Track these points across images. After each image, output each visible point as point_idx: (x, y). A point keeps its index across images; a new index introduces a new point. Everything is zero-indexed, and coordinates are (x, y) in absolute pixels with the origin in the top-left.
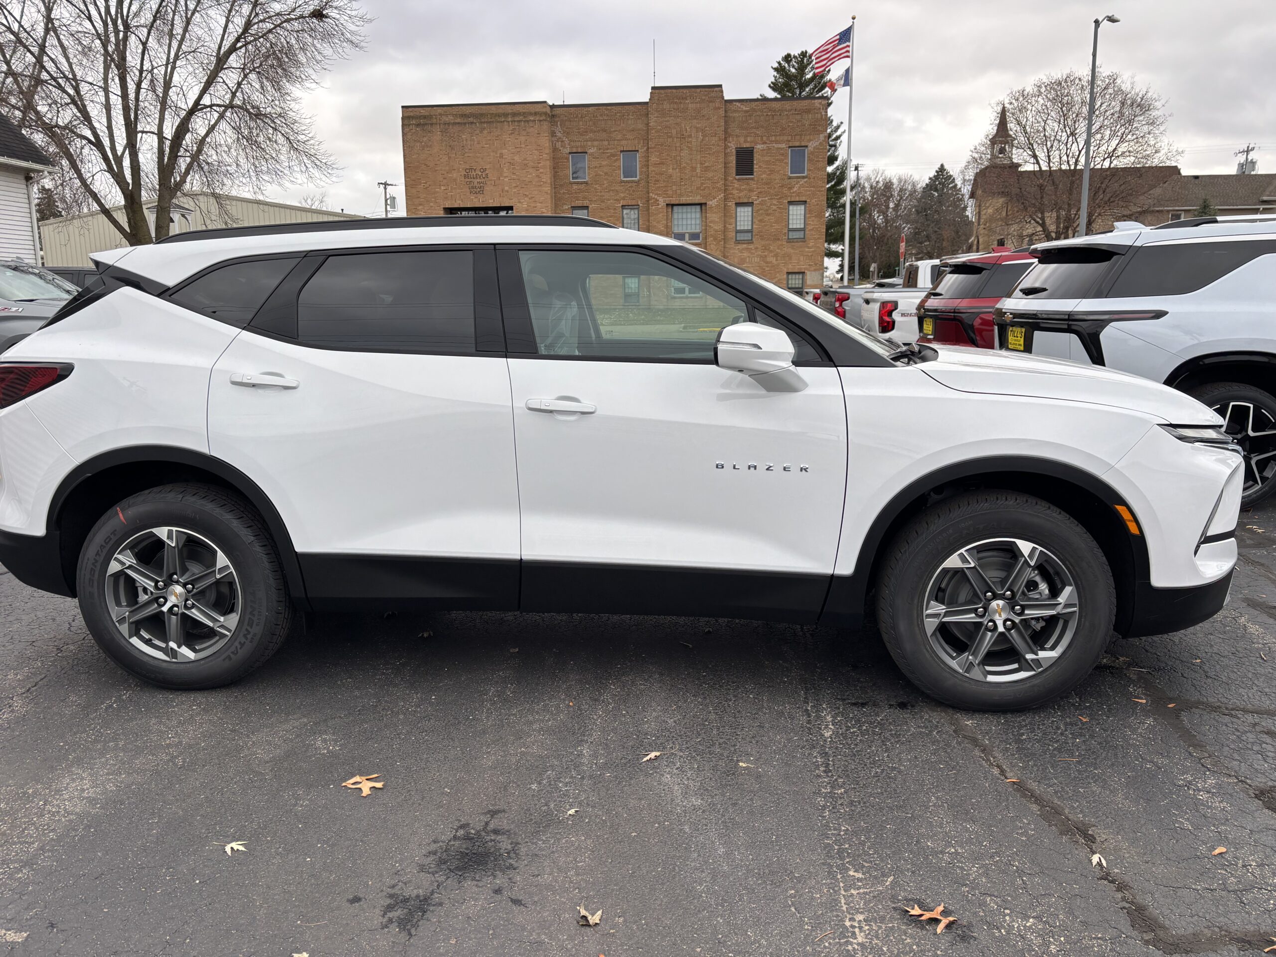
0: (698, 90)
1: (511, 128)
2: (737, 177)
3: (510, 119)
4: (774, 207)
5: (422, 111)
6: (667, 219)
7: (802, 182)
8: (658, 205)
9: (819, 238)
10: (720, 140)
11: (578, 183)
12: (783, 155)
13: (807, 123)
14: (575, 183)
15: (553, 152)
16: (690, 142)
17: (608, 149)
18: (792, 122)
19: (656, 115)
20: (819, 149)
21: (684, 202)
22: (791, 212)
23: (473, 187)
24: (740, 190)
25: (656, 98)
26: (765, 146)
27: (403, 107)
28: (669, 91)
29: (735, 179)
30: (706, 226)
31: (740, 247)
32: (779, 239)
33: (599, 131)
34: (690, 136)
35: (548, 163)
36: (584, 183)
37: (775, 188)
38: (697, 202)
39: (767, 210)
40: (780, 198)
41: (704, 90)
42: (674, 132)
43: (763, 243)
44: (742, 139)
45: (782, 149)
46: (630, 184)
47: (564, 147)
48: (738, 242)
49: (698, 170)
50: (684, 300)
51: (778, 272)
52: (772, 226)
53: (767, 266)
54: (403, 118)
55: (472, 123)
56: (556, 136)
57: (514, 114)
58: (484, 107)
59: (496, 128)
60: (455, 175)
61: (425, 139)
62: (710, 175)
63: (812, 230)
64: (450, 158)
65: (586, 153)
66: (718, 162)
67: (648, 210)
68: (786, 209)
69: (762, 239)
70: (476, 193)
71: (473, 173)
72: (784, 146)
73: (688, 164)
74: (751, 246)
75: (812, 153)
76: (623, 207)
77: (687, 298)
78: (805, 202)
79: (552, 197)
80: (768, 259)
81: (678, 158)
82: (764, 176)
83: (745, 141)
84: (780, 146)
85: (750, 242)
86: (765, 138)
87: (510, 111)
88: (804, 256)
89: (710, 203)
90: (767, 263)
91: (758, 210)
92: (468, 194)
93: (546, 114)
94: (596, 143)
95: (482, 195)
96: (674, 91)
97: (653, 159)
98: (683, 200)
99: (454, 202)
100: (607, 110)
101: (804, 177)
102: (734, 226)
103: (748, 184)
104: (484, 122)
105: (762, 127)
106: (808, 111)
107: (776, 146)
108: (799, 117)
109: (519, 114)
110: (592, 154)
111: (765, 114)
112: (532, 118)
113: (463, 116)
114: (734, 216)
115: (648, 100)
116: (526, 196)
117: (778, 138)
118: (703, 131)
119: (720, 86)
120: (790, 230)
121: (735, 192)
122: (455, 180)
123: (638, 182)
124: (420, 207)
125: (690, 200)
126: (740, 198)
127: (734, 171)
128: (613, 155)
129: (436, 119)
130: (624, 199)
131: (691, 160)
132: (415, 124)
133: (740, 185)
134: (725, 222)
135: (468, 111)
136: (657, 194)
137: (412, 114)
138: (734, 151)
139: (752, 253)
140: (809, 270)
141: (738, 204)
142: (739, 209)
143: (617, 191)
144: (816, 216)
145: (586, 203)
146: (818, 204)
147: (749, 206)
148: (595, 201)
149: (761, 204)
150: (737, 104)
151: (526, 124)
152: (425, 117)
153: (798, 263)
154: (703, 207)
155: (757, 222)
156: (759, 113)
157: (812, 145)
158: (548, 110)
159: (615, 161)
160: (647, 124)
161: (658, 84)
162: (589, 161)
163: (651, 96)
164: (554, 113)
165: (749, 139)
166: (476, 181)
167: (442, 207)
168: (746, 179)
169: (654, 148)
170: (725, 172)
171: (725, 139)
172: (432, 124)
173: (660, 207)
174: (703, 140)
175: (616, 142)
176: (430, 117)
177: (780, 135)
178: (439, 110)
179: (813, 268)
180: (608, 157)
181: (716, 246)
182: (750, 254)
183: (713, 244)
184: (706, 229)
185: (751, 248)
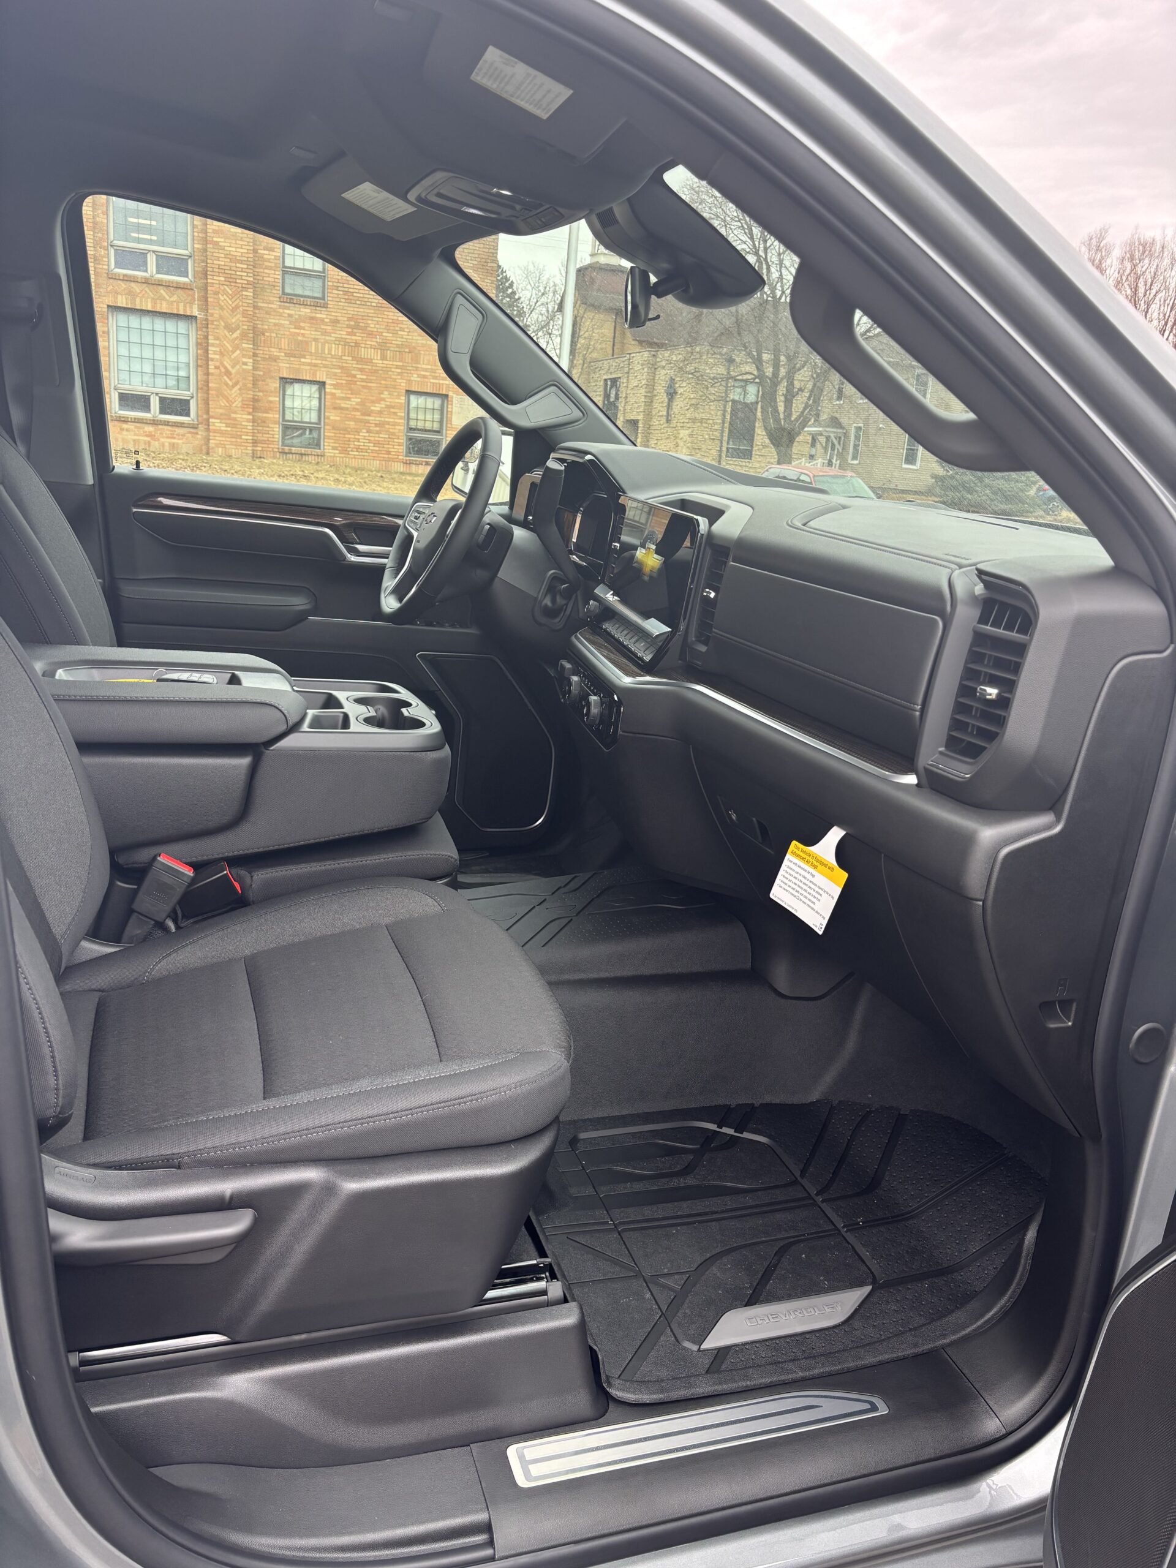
30: (206, 242)
31: (292, 311)
43: (352, 309)
48: (289, 299)
50: (150, 429)
51: (386, 387)
53: (361, 370)
69: (349, 301)
74: (322, 315)
77: (155, 422)
80: (363, 353)
85: (320, 302)
90: (360, 360)
139: (324, 333)
181: (232, 297)
182: (317, 335)
183: (225, 293)
184: (205, 250)
185: (322, 320)
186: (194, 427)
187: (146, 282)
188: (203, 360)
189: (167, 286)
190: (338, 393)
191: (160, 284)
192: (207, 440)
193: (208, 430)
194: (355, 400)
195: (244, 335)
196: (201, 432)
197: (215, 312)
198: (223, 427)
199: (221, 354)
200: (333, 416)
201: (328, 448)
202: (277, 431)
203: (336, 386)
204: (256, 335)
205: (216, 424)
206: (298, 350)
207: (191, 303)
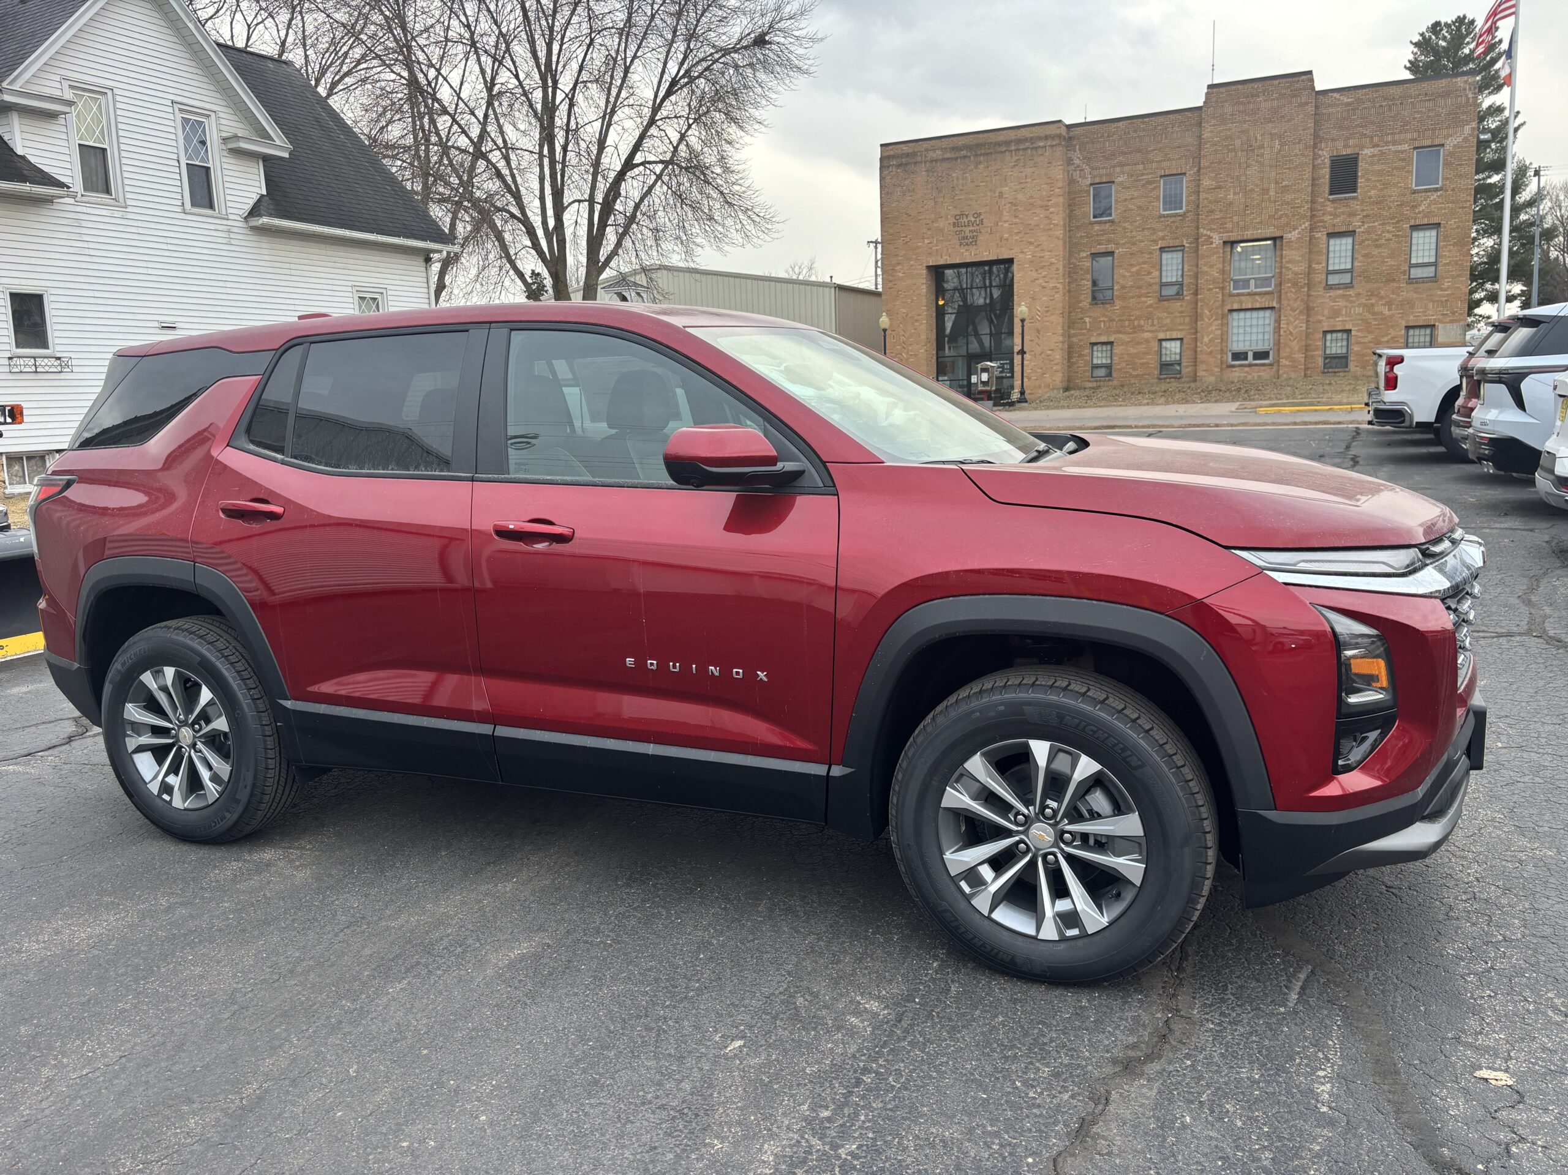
0: (1276, 82)
1: (1015, 158)
2: (1331, 197)
3: (1013, 148)
4: (1388, 236)
5: (904, 147)
6: (1224, 262)
7: (1434, 196)
8: (1212, 243)
9: (1459, 276)
10: (1306, 147)
11: (1100, 223)
12: (1403, 160)
13: (1444, 112)
14: (1096, 223)
15: (1069, 184)
16: (1262, 155)
17: (1143, 175)
18: (1418, 112)
19: (1213, 122)
20: (1462, 147)
21: (1249, 237)
22: (1414, 241)
23: (964, 238)
24: (1336, 216)
25: (1214, 99)
26: (1375, 151)
27: (882, 145)
28: (1233, 87)
29: (1329, 200)
30: (1281, 267)
31: (1332, 293)
32: (1394, 280)
33: (1131, 152)
34: (1262, 147)
35: (1061, 199)
36: (1109, 221)
37: (1390, 208)
38: (1268, 235)
39: (1377, 240)
40: (1398, 222)
41: (1284, 80)
42: (1238, 143)
43: (1369, 286)
44: (1340, 144)
45: (1402, 152)
46: (1173, 219)
47: (1084, 177)
48: (1329, 287)
49: (1272, 193)
50: (1247, 369)
51: (1392, 327)
52: (1383, 262)
53: (1375, 319)
54: (881, 159)
55: (965, 157)
56: (1073, 164)
57: (1019, 141)
58: (980, 136)
59: (995, 160)
60: (941, 224)
61: (907, 182)
62: (1289, 197)
63: (1448, 264)
64: (936, 202)
65: (1113, 182)
66: (1302, 179)
67: (1197, 250)
68: (1406, 237)
69: (1367, 282)
70: (967, 244)
71: (965, 219)
72: (1406, 147)
73: (1257, 185)
74: (1351, 292)
75: (1451, 154)
76: (1162, 250)
77: (1250, 365)
78: (1437, 225)
79: (1065, 243)
80: (1376, 309)
81: (1243, 178)
82: (1372, 193)
83: (1346, 146)
84: (1400, 148)
85: (1349, 286)
86: (1376, 139)
87: (1013, 138)
88: (1433, 302)
89: (1289, 235)
90: (1374, 314)
91: (1363, 241)
92: (958, 246)
93: (1060, 136)
94: (1127, 169)
95: (975, 247)
96: (1240, 87)
97: (1206, 182)
98: (1248, 234)
99: (939, 258)
100: (1143, 123)
101: (1436, 190)
102: (1324, 265)
103: (1347, 206)
104: (981, 155)
105: (1373, 123)
106: (1446, 94)
107: (1393, 148)
108: (1431, 104)
109: (1026, 140)
110: (1121, 183)
111: (1377, 105)
112: (1041, 144)
113: (955, 149)
114: (1325, 251)
115: (1201, 104)
116: (1031, 243)
117: (1397, 137)
118: (1280, 137)
119: (1310, 73)
120: (1411, 266)
121: (1327, 218)
122: (942, 230)
123: (1184, 215)
124: (898, 267)
125: (1258, 233)
126: (1334, 226)
127: (1327, 189)
128: (1149, 182)
129: (921, 155)
130: (1163, 238)
131: (1262, 179)
132: (896, 166)
133: (1336, 208)
134: (1310, 261)
135: (961, 142)
136: (1211, 230)
137: (892, 153)
138: (1328, 162)
139: (1352, 302)
140: (1441, 322)
141: (1331, 235)
142: (1332, 242)
143: (1154, 229)
144: (1455, 244)
145: (1111, 247)
146: (1458, 227)
147: (1349, 236)
148: (1124, 244)
149: (1367, 232)
150: (1335, 95)
151: (1034, 152)
152: (907, 155)
153: (1424, 312)
154: (1278, 242)
155: (1361, 258)
156: (1368, 104)
157: (1450, 143)
158: (1064, 131)
159: (1153, 190)
160: (1200, 137)
161: (1216, 82)
162: (1117, 192)
163: (1207, 98)
164: (1071, 134)
165: (1351, 142)
166: (967, 230)
167: (925, 265)
168: (1345, 199)
169: (1209, 167)
170: (1313, 191)
171: (1315, 146)
172: (916, 163)
173: (1214, 245)
174: (1280, 150)
175: (1154, 165)
176: (914, 154)
177: (1400, 132)
178: (925, 145)
179: (1448, 319)
180: (1143, 186)
181: (1295, 294)
182: (1347, 304)
183: (1291, 291)
184: (1281, 272)
185: (1350, 295)
186: (1271, 365)
187: (1249, 294)
188: (1277, 329)
189: (1260, 294)
190: (1360, 334)
191: (1256, 294)
192: (1278, 371)
193: (1279, 366)
194: (1370, 337)
195: (1301, 312)
196: (1275, 368)
197: (1285, 302)
198: (1287, 363)
199: (1288, 324)
200: (1356, 348)
201: (1352, 366)
202: (1320, 361)
203: (1358, 331)
204: (1309, 310)
205: (1283, 361)
206: (1336, 313)
207: (1273, 300)
